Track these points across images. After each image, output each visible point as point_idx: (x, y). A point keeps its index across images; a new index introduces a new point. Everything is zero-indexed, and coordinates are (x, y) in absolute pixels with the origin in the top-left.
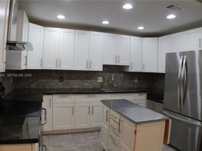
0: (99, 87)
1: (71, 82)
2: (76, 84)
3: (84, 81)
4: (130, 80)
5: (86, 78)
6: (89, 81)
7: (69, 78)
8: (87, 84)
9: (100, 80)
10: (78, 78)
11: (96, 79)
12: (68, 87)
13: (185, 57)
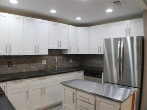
0: (44, 69)
1: (20, 66)
2: (23, 68)
3: (31, 64)
4: (67, 60)
5: (33, 62)
6: (34, 64)
7: (17, 63)
8: (33, 67)
9: (44, 62)
10: (25, 62)
11: (41, 62)
12: (17, 72)
13: (122, 42)
